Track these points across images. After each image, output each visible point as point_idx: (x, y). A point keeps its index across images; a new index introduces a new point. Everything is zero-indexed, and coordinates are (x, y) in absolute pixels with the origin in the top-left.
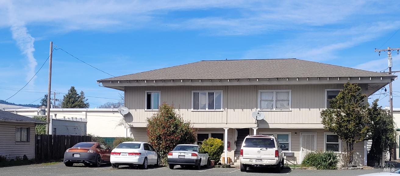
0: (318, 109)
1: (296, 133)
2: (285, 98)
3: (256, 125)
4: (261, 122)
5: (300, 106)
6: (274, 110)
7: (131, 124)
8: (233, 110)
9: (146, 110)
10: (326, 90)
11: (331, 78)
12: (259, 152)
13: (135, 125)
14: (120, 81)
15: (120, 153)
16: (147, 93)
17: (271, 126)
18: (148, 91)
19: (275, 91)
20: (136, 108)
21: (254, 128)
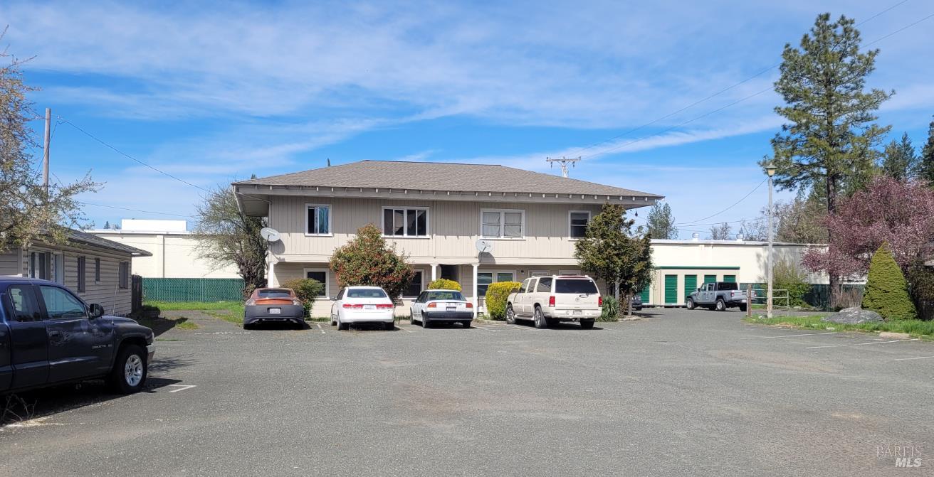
0: (560, 238)
1: (522, 271)
2: (517, 222)
3: (477, 260)
4: (483, 255)
5: (536, 235)
6: (502, 237)
7: (282, 257)
8: (444, 237)
9: (307, 234)
10: (570, 212)
11: (588, 195)
12: (578, 299)
13: (288, 259)
14: (274, 187)
15: (361, 306)
16: (309, 207)
17: (498, 262)
18: (311, 205)
19: (502, 211)
20: (289, 231)
21: (476, 264)
